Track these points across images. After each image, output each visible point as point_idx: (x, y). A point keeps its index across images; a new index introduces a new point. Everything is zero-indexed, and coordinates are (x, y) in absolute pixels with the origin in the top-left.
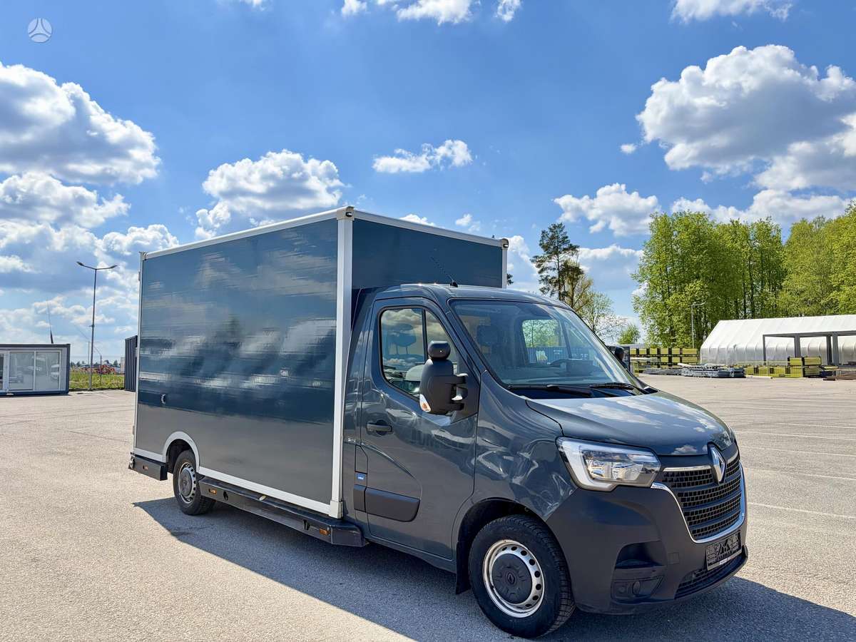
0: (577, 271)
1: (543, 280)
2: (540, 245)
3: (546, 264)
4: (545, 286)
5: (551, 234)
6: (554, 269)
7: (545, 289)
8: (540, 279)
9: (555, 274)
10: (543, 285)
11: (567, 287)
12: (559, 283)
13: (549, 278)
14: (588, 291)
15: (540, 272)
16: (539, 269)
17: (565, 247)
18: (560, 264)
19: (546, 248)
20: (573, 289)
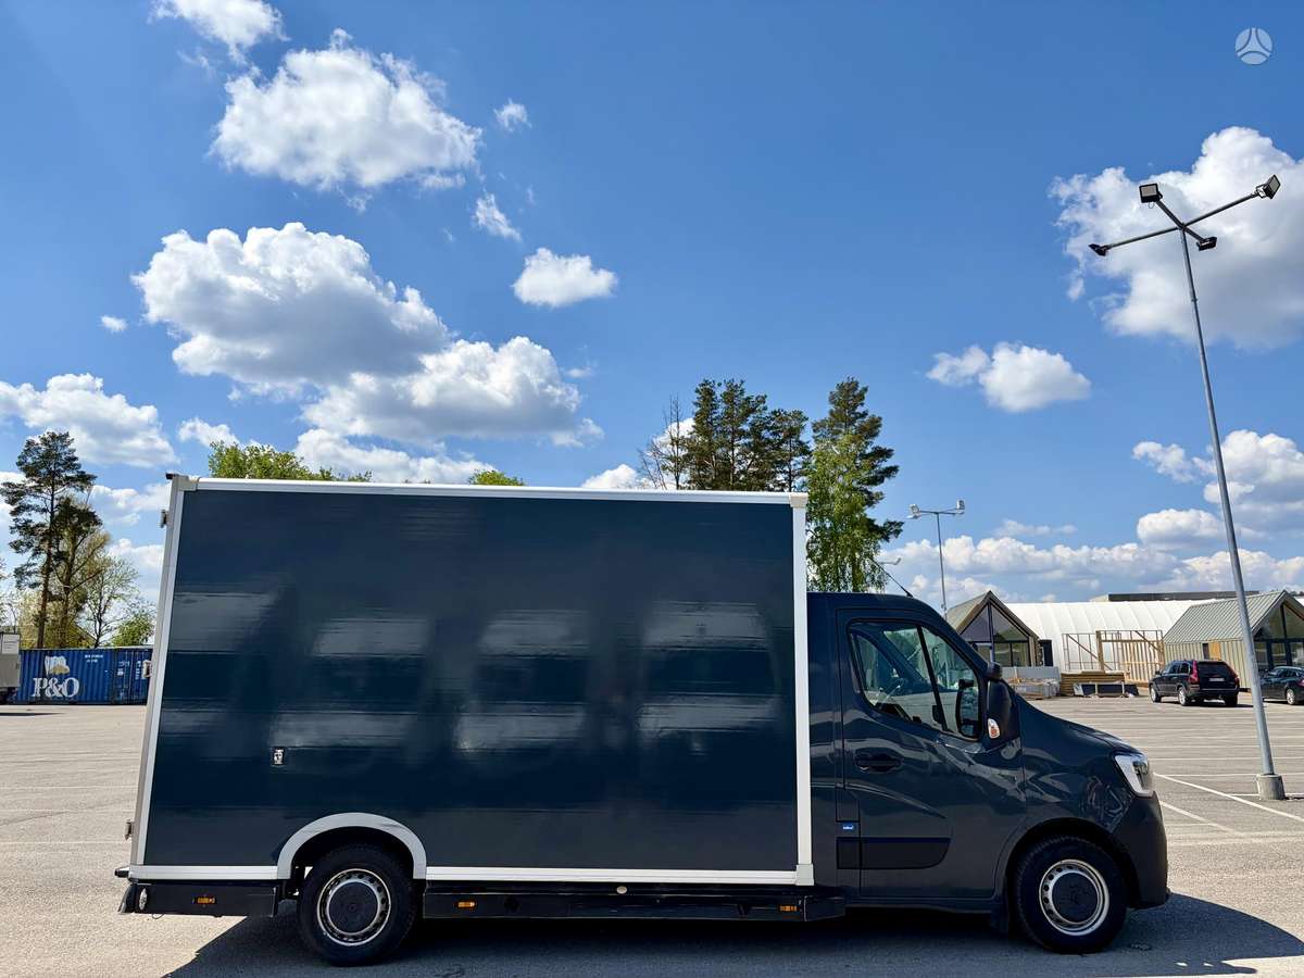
0: (89, 518)
1: (19, 527)
2: (19, 464)
3: (29, 500)
4: (22, 538)
5: (44, 448)
6: (45, 510)
7: (22, 543)
8: (13, 525)
9: (45, 519)
10: (17, 536)
11: (64, 546)
12: (51, 535)
13: (32, 525)
14: (101, 555)
15: (13, 513)
16: (12, 508)
17: (70, 474)
18: (56, 503)
19: (30, 471)
20: (75, 548)
